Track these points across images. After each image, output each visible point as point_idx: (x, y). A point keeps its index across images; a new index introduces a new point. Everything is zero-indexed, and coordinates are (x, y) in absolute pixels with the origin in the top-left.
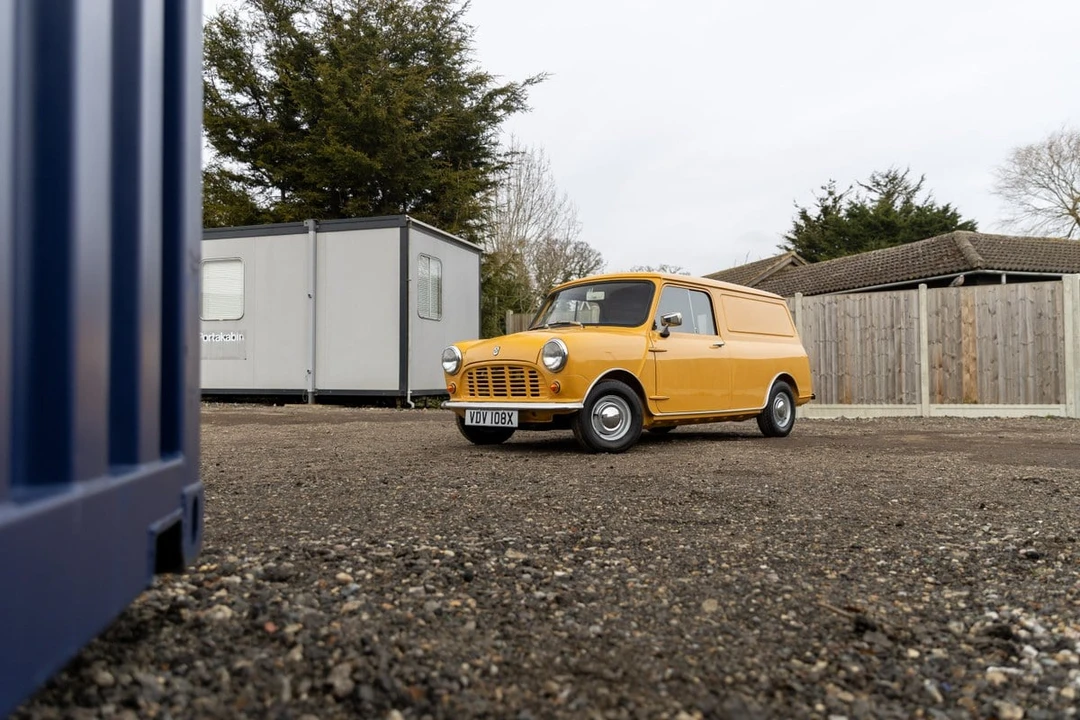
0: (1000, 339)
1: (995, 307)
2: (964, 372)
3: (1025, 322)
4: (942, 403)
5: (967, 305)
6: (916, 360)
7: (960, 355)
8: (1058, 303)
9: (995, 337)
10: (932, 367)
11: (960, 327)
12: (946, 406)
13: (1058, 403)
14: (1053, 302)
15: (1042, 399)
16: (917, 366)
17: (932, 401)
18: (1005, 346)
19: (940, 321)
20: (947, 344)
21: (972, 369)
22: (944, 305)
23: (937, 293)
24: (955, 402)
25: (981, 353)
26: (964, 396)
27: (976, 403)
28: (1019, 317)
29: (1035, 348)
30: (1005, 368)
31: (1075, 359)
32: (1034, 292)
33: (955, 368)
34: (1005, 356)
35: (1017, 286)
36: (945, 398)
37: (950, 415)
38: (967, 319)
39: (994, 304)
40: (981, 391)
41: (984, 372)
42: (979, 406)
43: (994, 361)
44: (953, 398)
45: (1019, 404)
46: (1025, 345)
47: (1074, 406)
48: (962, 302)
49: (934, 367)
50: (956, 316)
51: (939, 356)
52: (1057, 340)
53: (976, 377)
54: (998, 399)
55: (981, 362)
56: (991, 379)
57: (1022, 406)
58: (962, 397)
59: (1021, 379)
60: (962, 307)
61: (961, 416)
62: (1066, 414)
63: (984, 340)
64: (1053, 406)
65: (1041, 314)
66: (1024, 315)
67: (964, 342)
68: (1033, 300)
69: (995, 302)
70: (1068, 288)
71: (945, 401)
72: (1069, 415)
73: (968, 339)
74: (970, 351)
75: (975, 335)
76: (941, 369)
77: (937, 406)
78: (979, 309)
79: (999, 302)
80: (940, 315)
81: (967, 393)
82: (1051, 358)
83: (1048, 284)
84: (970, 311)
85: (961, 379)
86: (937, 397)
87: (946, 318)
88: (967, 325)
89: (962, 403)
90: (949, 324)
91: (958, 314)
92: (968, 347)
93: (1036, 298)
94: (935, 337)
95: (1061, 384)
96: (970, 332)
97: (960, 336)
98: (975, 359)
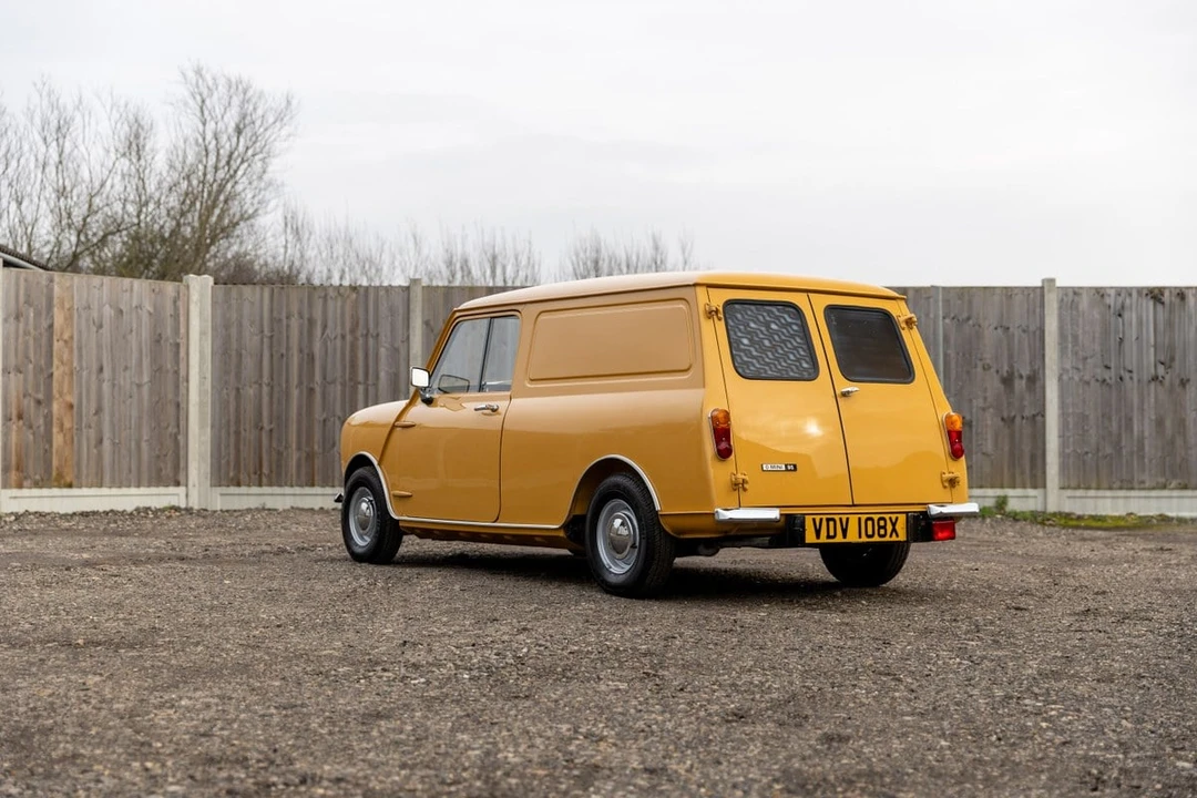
0: (107, 374)
1: (101, 316)
2: (55, 430)
3: (140, 343)
4: (20, 486)
5: (63, 308)
7: (49, 398)
8: (182, 319)
9: (101, 370)
10: (7, 418)
11: (51, 345)
12: (25, 492)
13: (178, 484)
14: (176, 317)
15: (158, 479)
17: (5, 485)
18: (114, 385)
19: (21, 332)
20: (31, 377)
21: (67, 425)
22: (28, 302)
23: (18, 279)
24: (37, 485)
25: (80, 395)
26: (54, 474)
27: (70, 486)
28: (133, 338)
29: (151, 392)
30: (112, 422)
31: (202, 413)
32: (153, 295)
33: (41, 421)
34: (113, 404)
35: (131, 282)
36: (26, 478)
37: (32, 510)
38: (62, 334)
39: (100, 310)
40: (79, 465)
41: (84, 430)
42: (74, 491)
43: (99, 411)
44: (38, 477)
45: (129, 486)
46: (139, 386)
47: (197, 490)
48: (56, 301)
49: (10, 419)
50: (45, 324)
51: (18, 397)
52: (179, 380)
53: (73, 439)
54: (102, 479)
55: (80, 414)
56: (93, 442)
57: (133, 490)
58: (50, 474)
59: (133, 444)
60: (55, 309)
61: (47, 510)
62: (187, 503)
63: (85, 373)
64: (172, 489)
65: (160, 335)
66: (139, 334)
67: (56, 374)
68: (152, 310)
69: (101, 307)
70: (195, 296)
71: (25, 484)
72: (190, 505)
73: (62, 368)
74: (65, 391)
75: (72, 364)
76: (21, 422)
77: (15, 492)
78: (79, 316)
79: (107, 307)
80: (22, 319)
81: (57, 469)
82: (171, 410)
83: (169, 287)
84: (66, 319)
85: (50, 442)
86: (14, 475)
87: (31, 328)
88: (61, 343)
89: (50, 487)
90: (35, 339)
91: (49, 322)
92: (61, 384)
93: (155, 308)
94: (12, 361)
95: (182, 453)
96: (66, 356)
97: (50, 364)
98: (71, 406)
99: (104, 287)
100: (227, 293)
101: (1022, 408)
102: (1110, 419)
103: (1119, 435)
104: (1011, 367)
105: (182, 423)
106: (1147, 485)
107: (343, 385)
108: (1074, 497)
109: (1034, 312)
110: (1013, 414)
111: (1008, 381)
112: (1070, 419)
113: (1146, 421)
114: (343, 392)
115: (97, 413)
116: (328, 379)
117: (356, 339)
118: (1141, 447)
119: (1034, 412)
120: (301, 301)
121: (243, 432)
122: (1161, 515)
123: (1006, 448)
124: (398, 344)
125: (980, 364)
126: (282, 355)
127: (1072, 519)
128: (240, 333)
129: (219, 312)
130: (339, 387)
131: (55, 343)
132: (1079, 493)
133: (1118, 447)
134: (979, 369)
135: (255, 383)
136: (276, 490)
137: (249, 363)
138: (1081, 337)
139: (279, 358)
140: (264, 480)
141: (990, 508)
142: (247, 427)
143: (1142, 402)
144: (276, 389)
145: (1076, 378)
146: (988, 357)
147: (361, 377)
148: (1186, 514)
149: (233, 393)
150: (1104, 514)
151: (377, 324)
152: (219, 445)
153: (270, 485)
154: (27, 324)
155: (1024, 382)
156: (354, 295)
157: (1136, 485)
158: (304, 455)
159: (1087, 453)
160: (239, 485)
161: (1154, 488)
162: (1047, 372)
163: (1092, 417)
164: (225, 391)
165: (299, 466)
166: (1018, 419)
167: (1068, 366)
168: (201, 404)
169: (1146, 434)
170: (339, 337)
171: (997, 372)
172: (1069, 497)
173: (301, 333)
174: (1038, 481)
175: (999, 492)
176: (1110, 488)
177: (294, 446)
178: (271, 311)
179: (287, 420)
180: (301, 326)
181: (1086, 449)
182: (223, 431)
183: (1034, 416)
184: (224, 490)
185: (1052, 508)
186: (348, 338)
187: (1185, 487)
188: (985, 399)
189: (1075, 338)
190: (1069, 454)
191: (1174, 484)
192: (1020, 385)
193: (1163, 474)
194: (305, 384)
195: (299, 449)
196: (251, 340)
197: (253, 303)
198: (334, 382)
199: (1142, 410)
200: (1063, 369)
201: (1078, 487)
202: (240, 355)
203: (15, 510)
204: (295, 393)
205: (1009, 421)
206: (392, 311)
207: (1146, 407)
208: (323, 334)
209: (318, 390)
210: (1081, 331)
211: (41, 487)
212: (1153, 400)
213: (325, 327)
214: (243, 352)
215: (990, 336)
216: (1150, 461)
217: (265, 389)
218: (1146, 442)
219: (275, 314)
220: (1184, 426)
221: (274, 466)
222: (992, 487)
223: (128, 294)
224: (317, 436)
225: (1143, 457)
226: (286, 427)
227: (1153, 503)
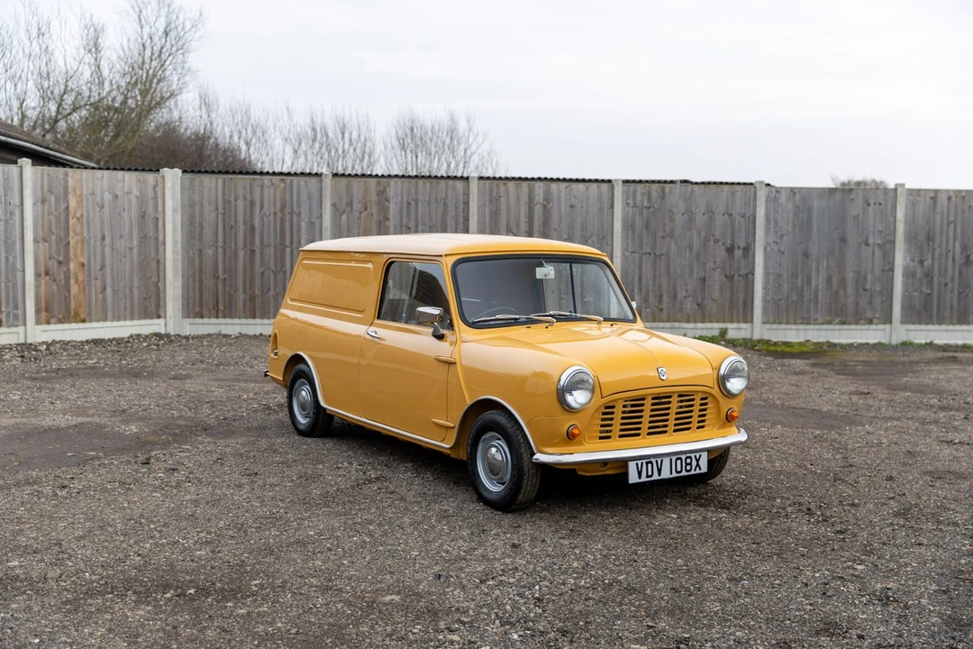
0: (108, 241)
1: (103, 200)
2: (72, 282)
3: (131, 219)
4: (48, 323)
5: (76, 193)
6: (19, 266)
7: (67, 259)
8: (160, 201)
9: (103, 238)
10: (38, 275)
11: (67, 222)
12: (52, 327)
13: (159, 317)
14: (155, 198)
15: (145, 313)
16: (19, 274)
17: (38, 322)
18: (113, 249)
19: (46, 213)
20: (54, 244)
21: (81, 278)
22: (50, 191)
23: (42, 175)
24: (60, 321)
25: (89, 257)
26: (72, 313)
27: (84, 321)
28: (125, 215)
29: (139, 253)
30: (113, 276)
31: (175, 266)
32: (139, 184)
33: (62, 276)
34: (113, 263)
35: (124, 175)
36: (52, 317)
37: (57, 339)
38: (75, 213)
39: (102, 195)
40: (89, 306)
41: (93, 282)
42: (87, 325)
43: (103, 267)
44: (61, 316)
45: (125, 320)
46: (131, 249)
47: (173, 321)
48: (70, 190)
49: (40, 276)
50: (63, 206)
51: (45, 260)
52: (159, 244)
53: (84, 288)
54: (106, 315)
55: (89, 269)
56: (99, 289)
57: (128, 323)
58: (70, 314)
59: (128, 291)
60: (70, 196)
61: (68, 339)
62: (166, 330)
63: (92, 241)
64: (155, 321)
65: (144, 212)
66: (129, 212)
67: (71, 243)
68: (138, 195)
69: (103, 192)
70: (168, 184)
71: (52, 321)
72: (168, 331)
73: (76, 238)
74: (79, 254)
75: (82, 233)
76: (48, 278)
77: (45, 327)
78: (87, 200)
79: (107, 193)
80: (46, 204)
81: (75, 309)
82: (154, 264)
83: (150, 177)
84: (78, 202)
85: (69, 291)
86: (44, 315)
87: (53, 208)
88: (75, 220)
89: (70, 323)
90: (56, 217)
91: (65, 205)
92: (75, 250)
93: (141, 193)
94: (40, 234)
95: (162, 295)
96: (78, 229)
97: (67, 234)
98: (83, 265)
99: (105, 179)
100: (192, 181)
101: (739, 269)
102: (796, 277)
103: (803, 288)
104: (733, 241)
105: (161, 274)
106: (820, 321)
107: (275, 247)
108: (772, 329)
109: (749, 204)
110: (733, 273)
111: (730, 250)
112: (771, 277)
113: (820, 279)
114: (275, 252)
115: (100, 270)
116: (265, 244)
117: (284, 215)
118: (816, 297)
119: (746, 272)
120: (245, 189)
121: (204, 281)
122: (828, 342)
123: (728, 296)
124: (314, 219)
125: (712, 238)
126: (232, 227)
127: (771, 345)
128: (202, 211)
129: (186, 195)
130: (273, 249)
131: (71, 220)
132: (775, 326)
133: (801, 296)
134: (712, 242)
135: (213, 246)
136: (229, 321)
137: (208, 232)
138: (779, 222)
139: (230, 229)
140: (220, 314)
141: (717, 337)
142: (208, 277)
143: (818, 266)
144: (228, 249)
145: (776, 250)
146: (718, 234)
147: (288, 243)
148: (843, 341)
149: (197, 254)
150: (791, 340)
151: (299, 206)
152: (188, 289)
153: (224, 317)
154: (50, 207)
155: (741, 251)
156: (283, 185)
157: (812, 321)
158: (248, 296)
159: (781, 300)
160: (202, 317)
161: (823, 324)
162: (757, 245)
163: (785, 275)
164: (191, 251)
165: (244, 304)
166: (736, 276)
167: (770, 241)
168: (175, 260)
169: (820, 287)
170: (272, 214)
171: (724, 244)
172: (768, 329)
173: (245, 211)
174: (747, 317)
175: (722, 325)
176: (795, 323)
177: (241, 291)
178: (224, 194)
179: (236, 271)
180: (245, 206)
181: (780, 297)
182: (191, 280)
183: (747, 274)
184: (192, 320)
185: (756, 337)
186: (279, 215)
187: (844, 323)
188: (715, 262)
189: (776, 222)
190: (769, 301)
191: (836, 322)
192: (738, 253)
193: (830, 314)
194: (249, 246)
195: (244, 292)
196: (209, 214)
197: (210, 189)
198: (268, 246)
199: (818, 271)
200: (768, 243)
201: (774, 323)
202: (201, 226)
203: (45, 340)
204: (241, 253)
205: (730, 278)
206: (310, 196)
207: (820, 269)
208: (261, 212)
209: (258, 251)
210: (779, 218)
211: (63, 323)
212: (825, 265)
213: (262, 207)
214: (204, 224)
215: (720, 219)
216: (822, 305)
217: (220, 250)
218: (820, 293)
219: (226, 197)
220: (845, 284)
221: (227, 304)
222: (718, 322)
223: (121, 183)
224: (258, 283)
225: (817, 303)
226: (236, 276)
227: (823, 333)
